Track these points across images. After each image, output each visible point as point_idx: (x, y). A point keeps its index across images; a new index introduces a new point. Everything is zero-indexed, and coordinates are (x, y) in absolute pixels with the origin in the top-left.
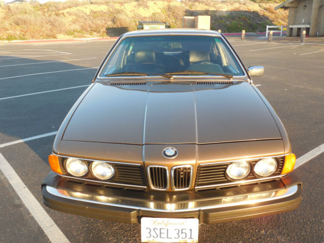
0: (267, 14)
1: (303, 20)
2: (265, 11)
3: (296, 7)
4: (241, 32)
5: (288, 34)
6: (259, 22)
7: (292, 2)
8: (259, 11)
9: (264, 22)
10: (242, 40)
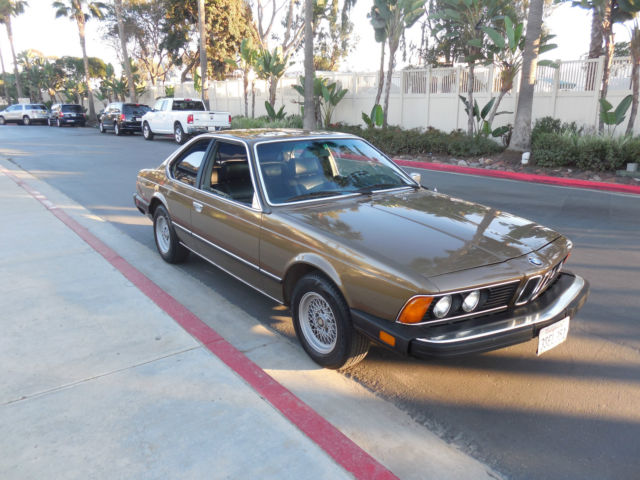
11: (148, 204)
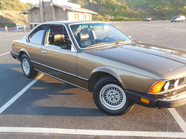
0: (8, 17)
1: (37, 20)
2: (6, 15)
3: (31, 13)
4: (5, 28)
5: (30, 28)
6: (6, 22)
7: (28, 11)
8: (3, 15)
9: (8, 22)
10: (6, 32)
11: (18, 55)
